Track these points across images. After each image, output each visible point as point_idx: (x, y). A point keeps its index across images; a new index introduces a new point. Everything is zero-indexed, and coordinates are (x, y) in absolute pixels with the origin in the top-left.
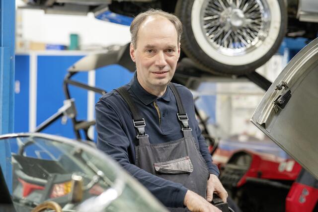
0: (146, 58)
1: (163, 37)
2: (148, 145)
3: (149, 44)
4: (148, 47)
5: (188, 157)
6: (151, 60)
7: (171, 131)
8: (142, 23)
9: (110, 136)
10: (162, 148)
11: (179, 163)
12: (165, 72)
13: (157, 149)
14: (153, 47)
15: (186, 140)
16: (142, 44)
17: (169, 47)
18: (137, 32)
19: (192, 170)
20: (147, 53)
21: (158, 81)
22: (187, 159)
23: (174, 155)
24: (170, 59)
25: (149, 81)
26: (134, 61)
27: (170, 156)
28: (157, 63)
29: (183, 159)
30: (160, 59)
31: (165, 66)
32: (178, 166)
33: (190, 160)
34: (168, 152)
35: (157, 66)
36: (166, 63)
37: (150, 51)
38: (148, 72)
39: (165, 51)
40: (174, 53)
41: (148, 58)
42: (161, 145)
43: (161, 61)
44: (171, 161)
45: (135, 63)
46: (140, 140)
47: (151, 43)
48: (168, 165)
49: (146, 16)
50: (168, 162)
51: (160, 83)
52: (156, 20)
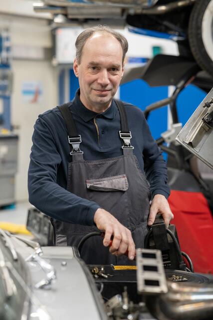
0: (89, 74)
1: (108, 55)
2: (81, 162)
3: (93, 60)
4: (92, 63)
5: (125, 175)
6: (94, 77)
7: (110, 149)
8: (88, 39)
9: (39, 154)
10: (96, 165)
11: (114, 180)
12: (107, 91)
13: (91, 167)
14: (97, 64)
15: (125, 157)
16: (86, 61)
17: (114, 66)
18: (83, 47)
19: (127, 188)
20: (90, 70)
21: (99, 99)
22: (124, 177)
23: (109, 173)
24: (114, 78)
25: (91, 98)
26: (77, 76)
27: (105, 173)
28: (99, 81)
29: (119, 176)
30: (103, 77)
31: (107, 85)
32: (112, 184)
33: (126, 178)
34: (103, 169)
35: (99, 84)
36: (108, 82)
37: (94, 68)
38: (90, 89)
39: (109, 70)
40: (117, 73)
41: (91, 75)
42: (96, 162)
43: (104, 80)
44: (106, 179)
45: (78, 78)
46: (73, 157)
47: (96, 60)
48: (101, 182)
49: (93, 31)
50: (100, 179)
51: (101, 101)
52: (103, 37)
